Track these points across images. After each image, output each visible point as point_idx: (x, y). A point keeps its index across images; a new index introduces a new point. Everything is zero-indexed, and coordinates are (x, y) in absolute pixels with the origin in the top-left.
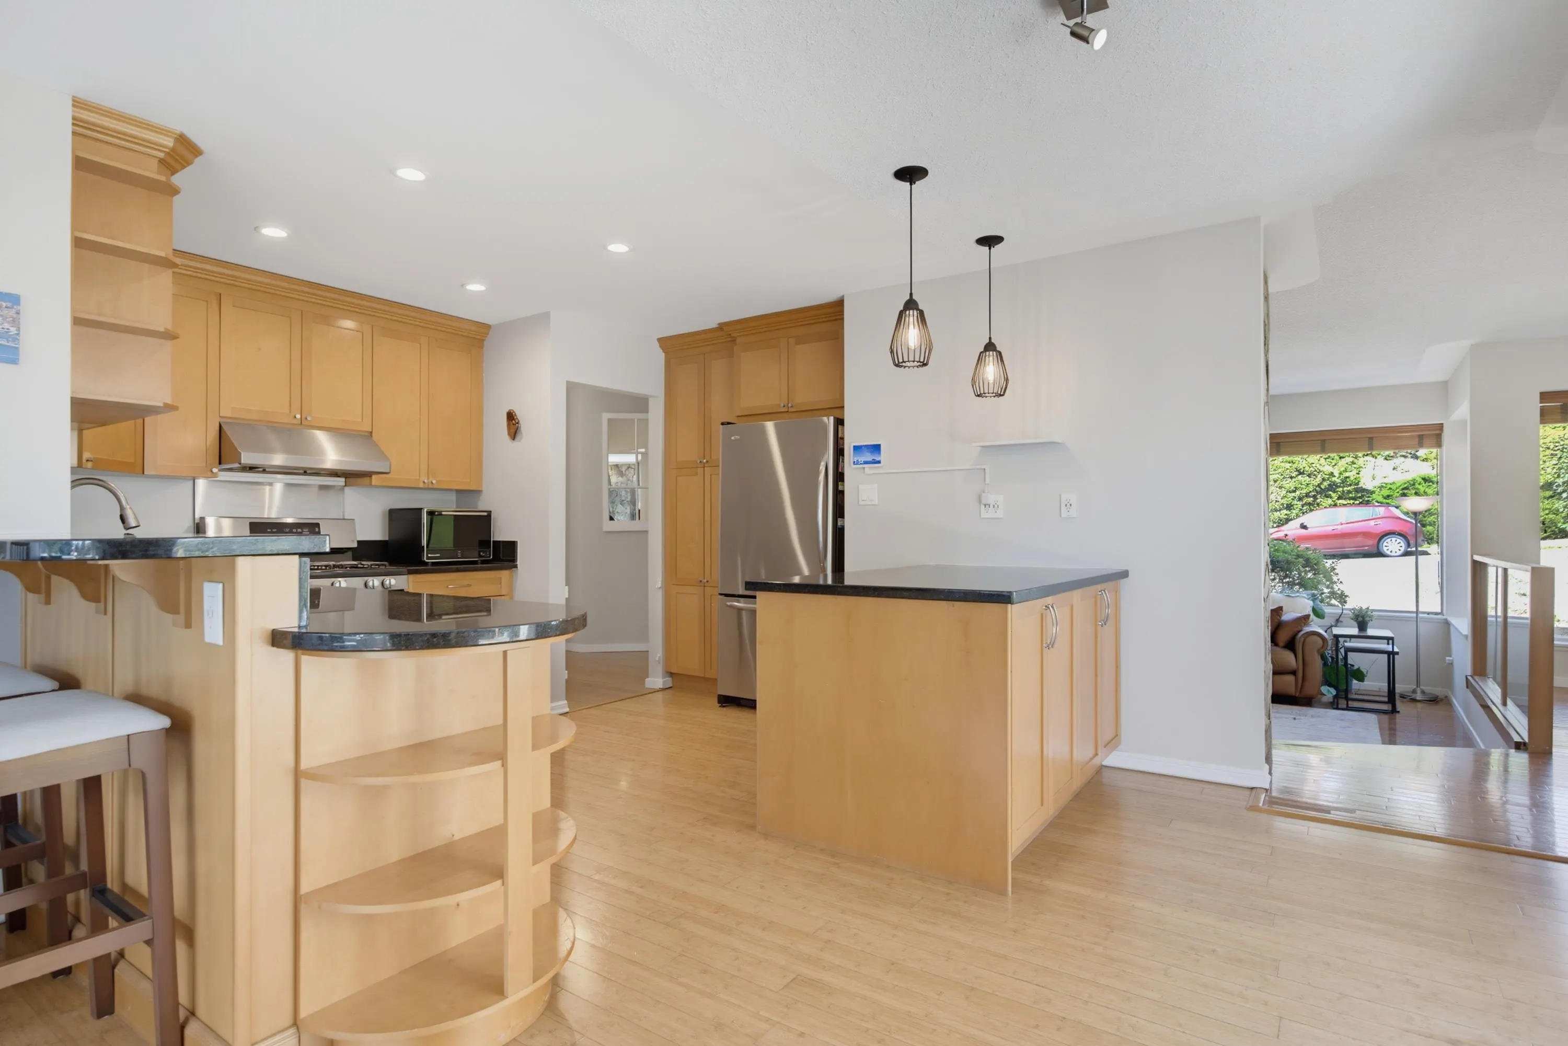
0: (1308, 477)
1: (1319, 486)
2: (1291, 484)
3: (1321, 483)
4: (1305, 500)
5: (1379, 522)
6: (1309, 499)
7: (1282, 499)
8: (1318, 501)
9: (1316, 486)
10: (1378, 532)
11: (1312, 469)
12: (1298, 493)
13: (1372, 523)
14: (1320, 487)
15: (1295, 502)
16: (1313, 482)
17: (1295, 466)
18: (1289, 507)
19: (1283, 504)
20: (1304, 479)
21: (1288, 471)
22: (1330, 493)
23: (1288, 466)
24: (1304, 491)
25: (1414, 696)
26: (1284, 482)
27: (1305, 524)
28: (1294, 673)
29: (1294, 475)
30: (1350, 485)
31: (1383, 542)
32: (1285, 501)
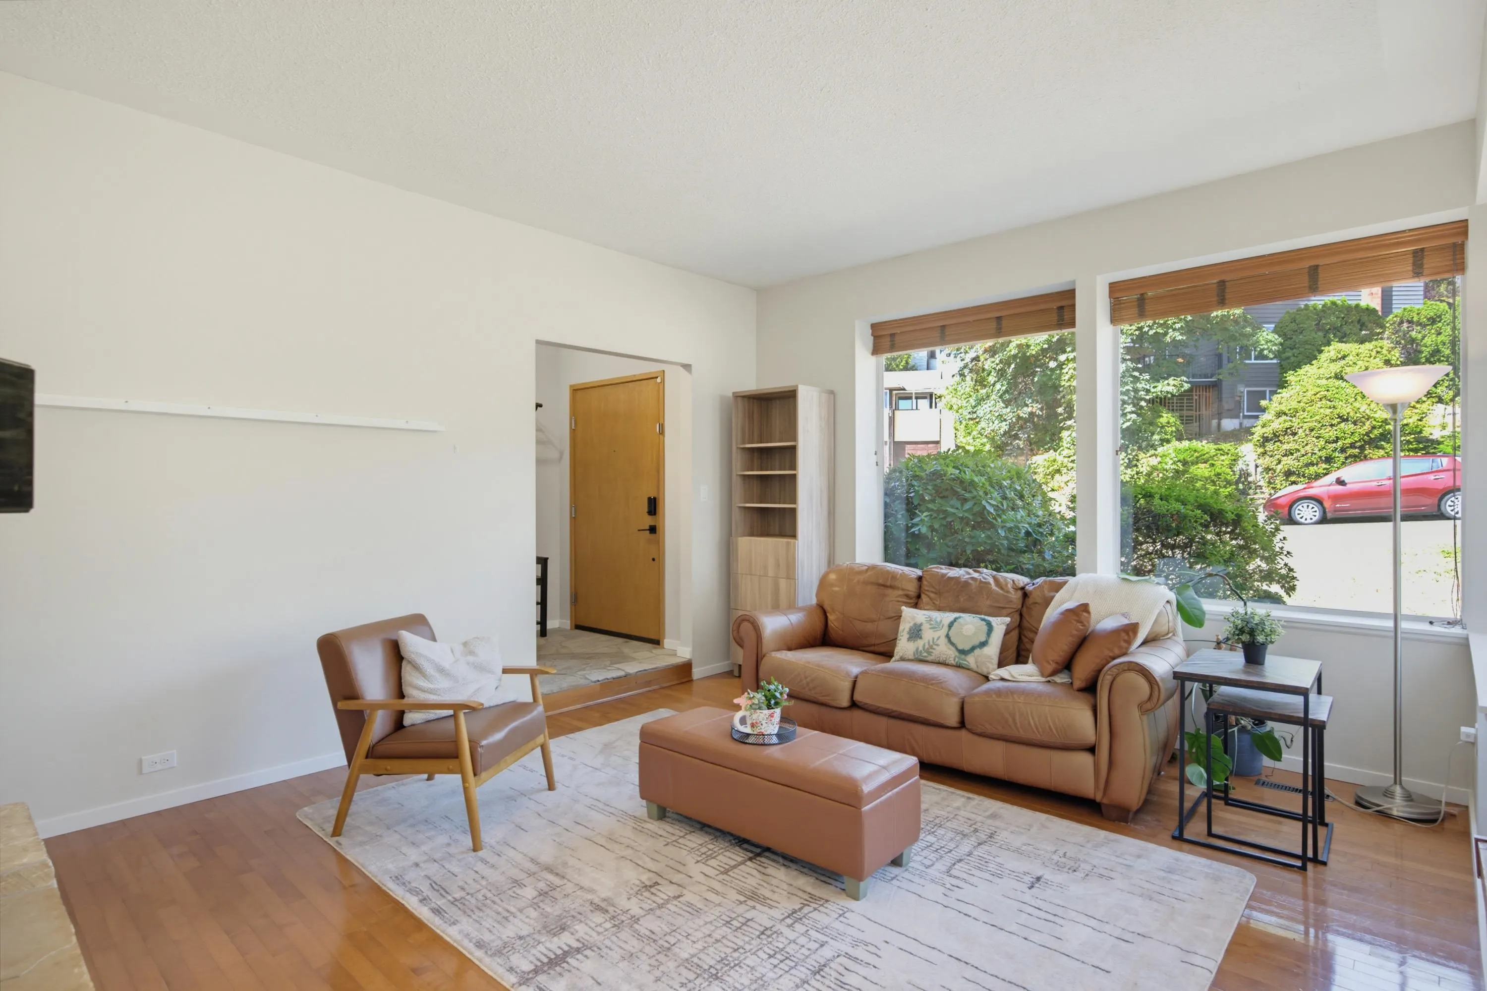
0: (1353, 425)
1: (1367, 434)
2: (1331, 434)
3: (1371, 432)
4: (1350, 451)
5: (1442, 475)
6: (1354, 451)
7: (1319, 450)
8: (1366, 452)
9: (1364, 435)
10: (1441, 487)
11: (1358, 415)
12: (1340, 443)
13: (1432, 477)
14: (1368, 436)
15: (1337, 454)
16: (1360, 430)
17: (1336, 411)
18: (1329, 460)
19: (1320, 457)
20: (1349, 427)
21: (1328, 417)
22: (1383, 443)
23: (1328, 411)
24: (1349, 441)
25: (1385, 805)
26: (1322, 431)
27: (1342, 479)
28: (1092, 750)
29: (1335, 422)
30: (1410, 434)
31: (1448, 500)
32: (1323, 454)
